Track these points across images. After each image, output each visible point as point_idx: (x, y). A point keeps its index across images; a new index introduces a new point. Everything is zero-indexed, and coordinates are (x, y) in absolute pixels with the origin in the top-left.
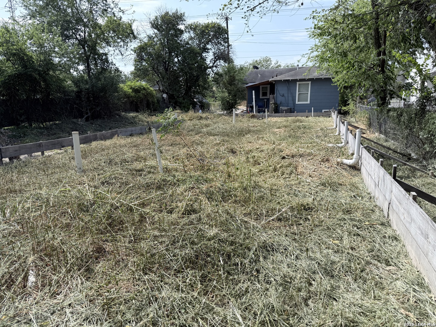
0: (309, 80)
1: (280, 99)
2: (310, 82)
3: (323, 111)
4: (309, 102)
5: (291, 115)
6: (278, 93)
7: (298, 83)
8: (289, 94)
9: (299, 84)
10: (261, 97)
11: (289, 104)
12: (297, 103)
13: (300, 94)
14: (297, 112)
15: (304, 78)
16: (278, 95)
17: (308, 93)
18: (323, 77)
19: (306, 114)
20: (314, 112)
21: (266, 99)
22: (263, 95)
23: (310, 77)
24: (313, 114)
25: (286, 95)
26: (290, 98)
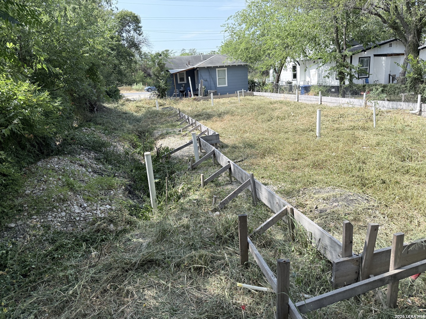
0: (226, 67)
2: (226, 69)
4: (227, 85)
7: (217, 69)
8: (211, 79)
10: (179, 82)
11: (211, 87)
12: (218, 86)
13: (219, 78)
17: (225, 78)
18: (236, 64)
21: (184, 84)
22: (180, 81)
25: (208, 80)
26: (212, 83)
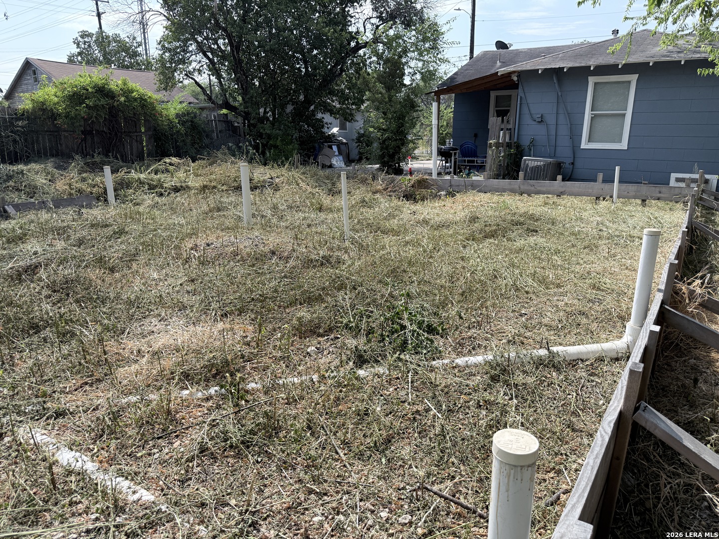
0: (629, 68)
1: (531, 131)
2: (634, 78)
3: (674, 176)
4: (624, 145)
5: (544, 189)
6: (525, 110)
7: (592, 80)
8: (561, 117)
9: (596, 84)
11: (558, 149)
12: (584, 146)
13: (596, 115)
14: (563, 180)
15: (611, 60)
16: (527, 119)
17: (624, 115)
18: (682, 58)
19: (598, 186)
20: (620, 182)
23: (633, 59)
24: (619, 190)
25: (551, 119)
26: (564, 131)
